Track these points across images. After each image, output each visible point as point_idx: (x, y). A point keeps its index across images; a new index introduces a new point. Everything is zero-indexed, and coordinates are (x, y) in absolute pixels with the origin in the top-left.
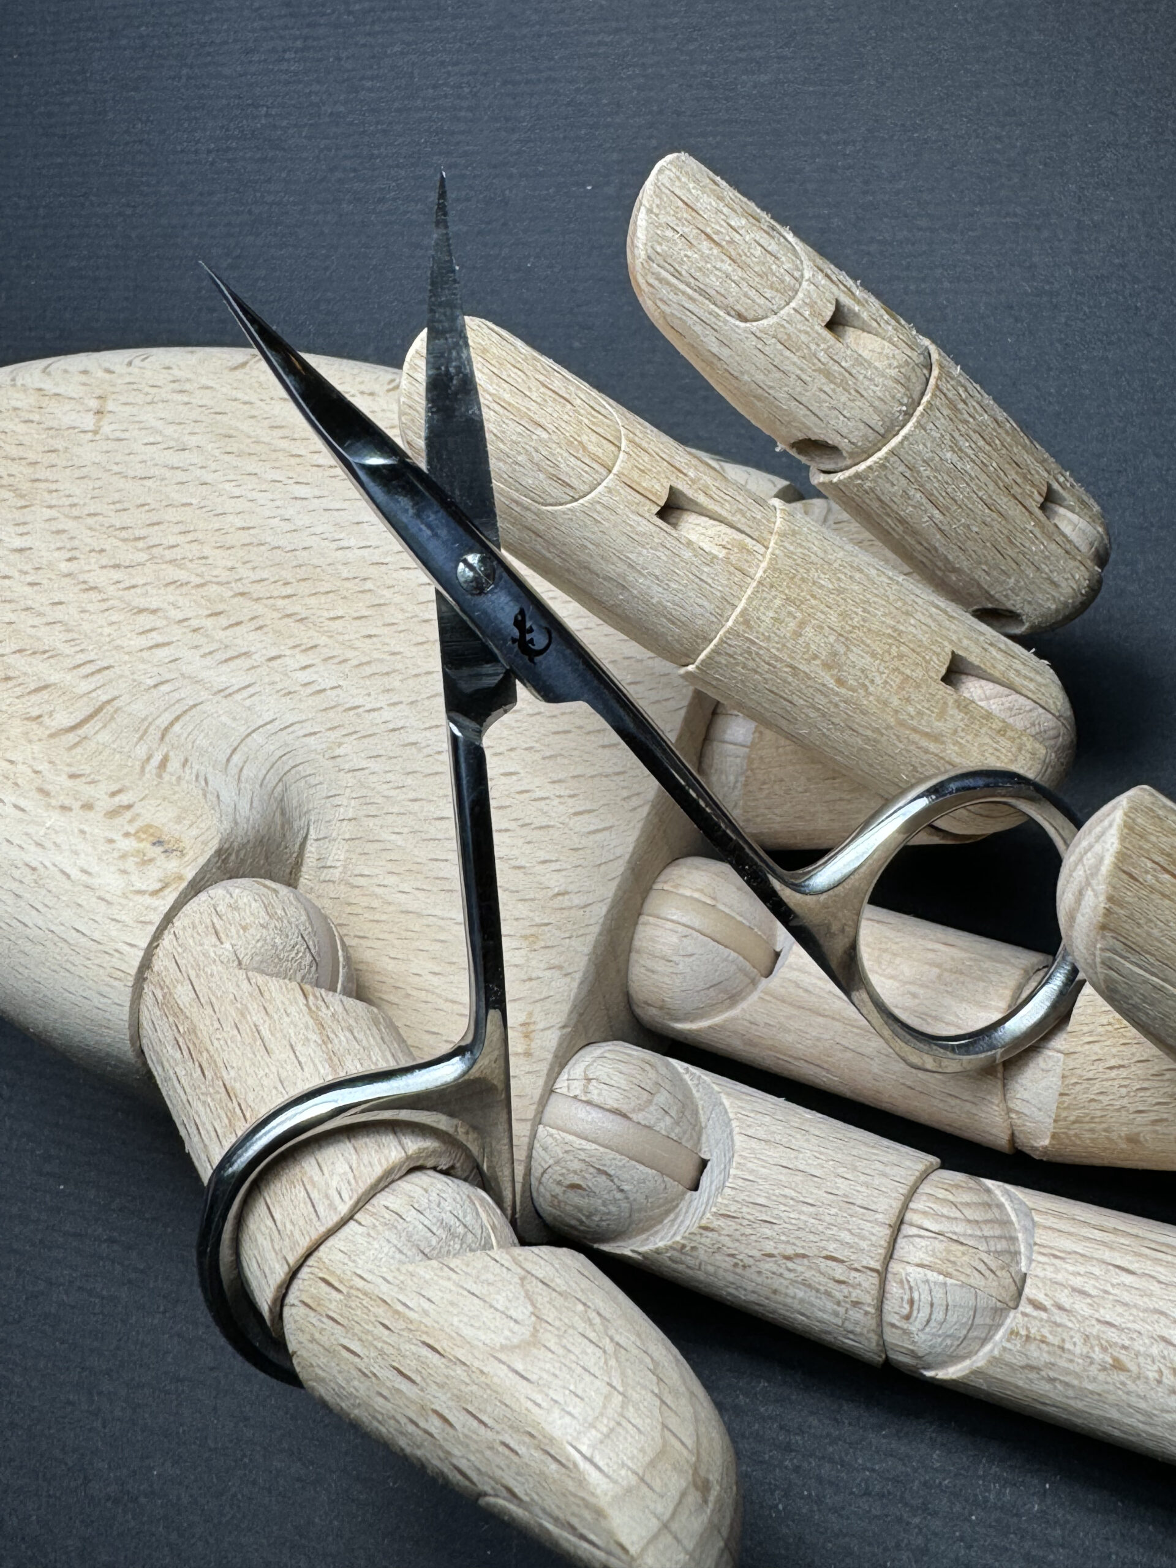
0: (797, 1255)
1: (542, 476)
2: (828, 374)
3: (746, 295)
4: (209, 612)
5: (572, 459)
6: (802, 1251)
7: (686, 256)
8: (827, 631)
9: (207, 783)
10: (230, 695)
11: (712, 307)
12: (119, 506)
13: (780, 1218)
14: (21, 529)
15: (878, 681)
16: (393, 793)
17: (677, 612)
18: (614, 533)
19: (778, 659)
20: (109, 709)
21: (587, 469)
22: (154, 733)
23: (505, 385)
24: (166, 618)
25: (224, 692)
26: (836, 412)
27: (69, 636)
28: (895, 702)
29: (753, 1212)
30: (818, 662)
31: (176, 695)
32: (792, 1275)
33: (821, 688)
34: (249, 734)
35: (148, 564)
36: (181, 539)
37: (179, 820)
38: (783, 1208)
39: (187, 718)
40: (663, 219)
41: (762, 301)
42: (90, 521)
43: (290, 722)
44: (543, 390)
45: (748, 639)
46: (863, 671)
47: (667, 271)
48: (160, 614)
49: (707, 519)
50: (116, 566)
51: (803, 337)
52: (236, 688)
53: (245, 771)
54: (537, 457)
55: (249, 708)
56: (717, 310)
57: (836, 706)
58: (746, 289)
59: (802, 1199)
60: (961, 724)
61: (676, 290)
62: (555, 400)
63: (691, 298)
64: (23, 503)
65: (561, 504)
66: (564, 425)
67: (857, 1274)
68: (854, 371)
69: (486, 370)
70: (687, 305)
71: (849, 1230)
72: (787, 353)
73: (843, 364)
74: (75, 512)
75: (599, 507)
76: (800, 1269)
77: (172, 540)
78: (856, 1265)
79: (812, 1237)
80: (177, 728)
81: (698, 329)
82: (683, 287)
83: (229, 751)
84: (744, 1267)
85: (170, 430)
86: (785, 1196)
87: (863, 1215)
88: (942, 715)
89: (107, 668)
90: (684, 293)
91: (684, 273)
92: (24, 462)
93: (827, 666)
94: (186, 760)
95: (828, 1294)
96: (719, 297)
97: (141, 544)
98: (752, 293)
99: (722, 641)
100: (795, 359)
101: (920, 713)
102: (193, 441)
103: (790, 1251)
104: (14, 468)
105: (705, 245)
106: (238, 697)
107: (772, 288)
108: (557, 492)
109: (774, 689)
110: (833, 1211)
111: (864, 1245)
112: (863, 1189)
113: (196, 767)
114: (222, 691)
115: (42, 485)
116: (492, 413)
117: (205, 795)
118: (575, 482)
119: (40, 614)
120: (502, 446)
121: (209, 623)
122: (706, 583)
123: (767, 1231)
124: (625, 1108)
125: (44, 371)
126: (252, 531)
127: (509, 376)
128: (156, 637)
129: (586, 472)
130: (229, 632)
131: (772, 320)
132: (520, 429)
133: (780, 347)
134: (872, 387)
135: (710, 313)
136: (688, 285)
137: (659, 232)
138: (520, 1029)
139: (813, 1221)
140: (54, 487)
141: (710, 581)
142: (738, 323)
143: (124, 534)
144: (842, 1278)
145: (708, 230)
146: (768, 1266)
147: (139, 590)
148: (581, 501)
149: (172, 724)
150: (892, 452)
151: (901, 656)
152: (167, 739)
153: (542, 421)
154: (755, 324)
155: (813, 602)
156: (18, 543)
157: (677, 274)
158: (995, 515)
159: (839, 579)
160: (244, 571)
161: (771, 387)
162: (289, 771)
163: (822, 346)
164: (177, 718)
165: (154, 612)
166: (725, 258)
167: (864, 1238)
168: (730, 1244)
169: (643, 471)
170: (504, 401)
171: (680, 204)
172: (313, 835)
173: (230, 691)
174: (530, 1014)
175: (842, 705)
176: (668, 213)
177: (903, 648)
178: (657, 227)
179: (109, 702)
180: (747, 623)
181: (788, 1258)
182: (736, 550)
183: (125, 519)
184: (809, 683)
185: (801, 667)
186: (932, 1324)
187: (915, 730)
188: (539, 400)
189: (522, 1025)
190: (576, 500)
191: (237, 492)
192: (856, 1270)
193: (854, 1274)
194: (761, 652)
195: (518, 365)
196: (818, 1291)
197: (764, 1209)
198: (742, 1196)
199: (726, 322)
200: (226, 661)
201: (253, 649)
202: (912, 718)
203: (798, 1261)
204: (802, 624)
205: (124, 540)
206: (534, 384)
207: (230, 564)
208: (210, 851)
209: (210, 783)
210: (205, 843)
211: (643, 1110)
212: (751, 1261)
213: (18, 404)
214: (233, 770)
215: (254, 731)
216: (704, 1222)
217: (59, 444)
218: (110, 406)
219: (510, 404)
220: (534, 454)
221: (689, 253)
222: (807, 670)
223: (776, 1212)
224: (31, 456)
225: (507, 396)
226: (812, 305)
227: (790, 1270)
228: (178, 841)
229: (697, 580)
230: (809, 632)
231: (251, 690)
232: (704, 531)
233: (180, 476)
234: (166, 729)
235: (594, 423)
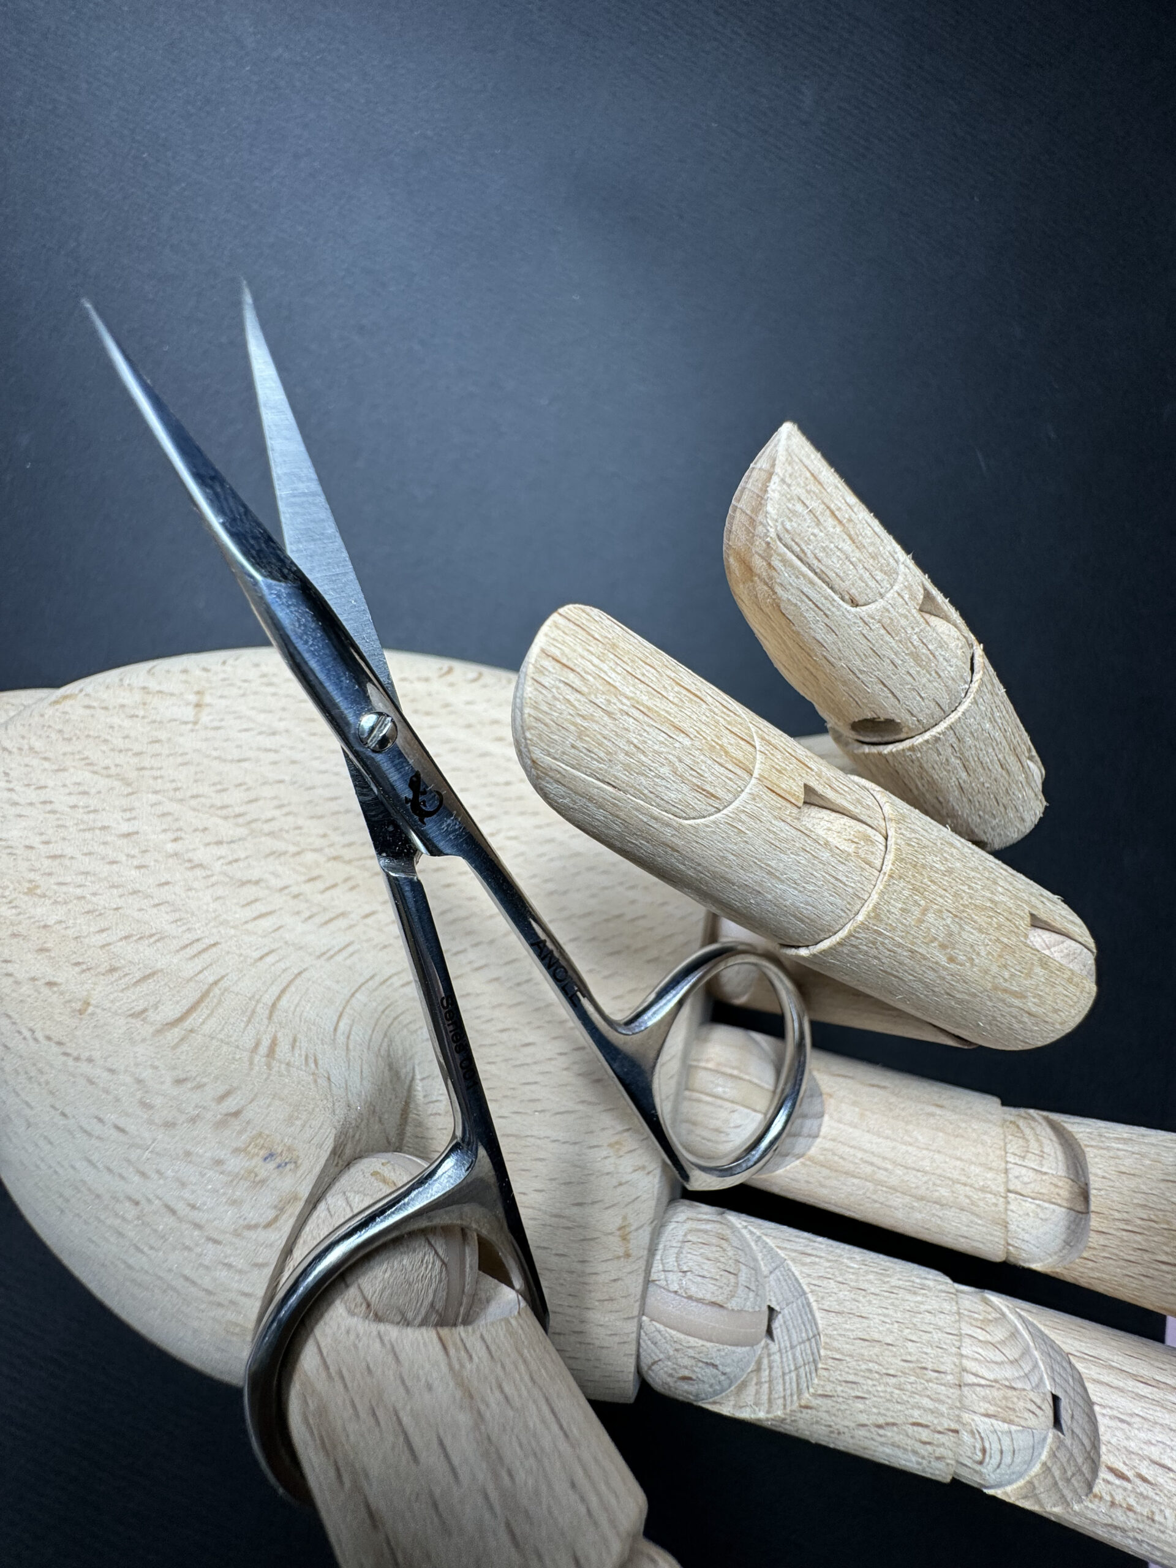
0: (887, 1424)
1: (685, 789)
2: (916, 657)
3: (861, 578)
4: (307, 877)
5: (717, 766)
6: (892, 1420)
7: (813, 534)
8: (945, 914)
9: (316, 1062)
10: (332, 957)
11: (829, 591)
12: (219, 787)
13: (869, 1392)
14: (128, 815)
15: (983, 953)
16: (483, 1027)
17: (808, 911)
18: (758, 842)
19: (900, 945)
20: (217, 991)
21: (731, 775)
22: (262, 1012)
23: (641, 686)
24: (268, 888)
25: (326, 955)
26: (915, 693)
27: (177, 915)
28: (994, 969)
29: (846, 1389)
30: (935, 944)
31: (282, 965)
32: (883, 1440)
33: (934, 966)
34: (353, 995)
35: (249, 838)
36: (277, 813)
37: (290, 1120)
38: (870, 1382)
39: (292, 989)
40: (797, 491)
41: (872, 584)
42: (193, 803)
43: (389, 974)
44: (677, 688)
45: (876, 931)
46: (972, 946)
47: (793, 552)
48: (263, 884)
49: (828, 812)
50: (219, 843)
51: (903, 622)
52: (336, 949)
53: (352, 1037)
54: (680, 767)
55: (350, 968)
56: (833, 594)
57: (944, 979)
58: (862, 571)
59: (884, 1371)
60: (1043, 980)
61: (800, 574)
62: (691, 700)
63: (811, 582)
64: (130, 790)
65: (704, 817)
66: (703, 727)
67: (940, 1436)
68: (937, 653)
69: (619, 669)
70: (805, 590)
71: (929, 1397)
72: (888, 638)
73: (930, 647)
74: (179, 795)
75: (743, 817)
76: (889, 1434)
77: (269, 814)
78: (939, 1428)
79: (899, 1407)
80: (284, 1002)
81: (810, 615)
82: (804, 569)
83: (335, 1019)
84: (839, 1433)
85: (261, 717)
86: (870, 1371)
87: (937, 1379)
88: (1029, 975)
89: (214, 945)
90: (804, 576)
91: (809, 553)
92: (130, 753)
93: (943, 946)
94: (295, 1040)
95: (915, 1452)
96: (838, 579)
97: (241, 820)
98: (867, 575)
99: (850, 935)
100: (893, 644)
101: (1013, 975)
102: (282, 725)
103: (881, 1421)
104: (121, 759)
105: (830, 522)
106: (339, 958)
107: (881, 571)
108: (699, 803)
109: (889, 970)
110: (912, 1379)
111: (943, 1409)
112: (929, 1350)
113: (304, 1045)
114: (324, 953)
115: (146, 773)
116: (631, 720)
117: (315, 1081)
118: (720, 793)
119: (148, 896)
120: (644, 758)
121: (307, 888)
122: (841, 881)
123: (860, 1405)
124: (720, 1299)
125: (149, 671)
126: (339, 801)
127: (643, 675)
128: (260, 908)
129: (730, 779)
130: (328, 894)
131: (881, 603)
132: (662, 737)
133: (883, 631)
134: (949, 668)
135: (826, 599)
136: (810, 567)
137: (790, 506)
138: (618, 1233)
139: (897, 1392)
140: (158, 773)
141: (844, 879)
142: (849, 608)
143: (224, 812)
144: (927, 1440)
145: (832, 506)
146: (862, 1432)
147: (241, 864)
148: (725, 811)
149: (279, 998)
150: (951, 727)
151: (1000, 927)
152: (275, 1018)
153: (684, 726)
154: (864, 608)
155: (934, 887)
156: (125, 828)
157: (802, 555)
158: (1004, 773)
159: (946, 860)
160: (335, 837)
161: (861, 672)
162: (392, 1023)
163: (917, 630)
164: (283, 991)
165: (257, 882)
166: (845, 537)
167: (942, 1402)
168: (828, 1418)
169: (780, 772)
170: (643, 705)
171: (808, 475)
172: (418, 1077)
173: (332, 953)
174: (625, 1218)
175: (949, 977)
176: (799, 484)
177: (1002, 919)
178: (789, 500)
179: (216, 983)
180: (877, 917)
181: (880, 1427)
182: (862, 843)
183: (226, 799)
184: (924, 962)
185: (920, 950)
186: (1002, 1466)
187: (1005, 991)
188: (676, 701)
189: (620, 1229)
190: (719, 811)
191: (323, 767)
192: (940, 1432)
193: (937, 1436)
194: (886, 941)
195: (648, 661)
196: (905, 1450)
197: (854, 1386)
198: (836, 1375)
199: (839, 608)
200: (326, 923)
201: (349, 909)
202: (1006, 980)
203: (889, 1428)
204: (925, 911)
205: (226, 818)
206: (667, 682)
207: (321, 832)
208: (325, 1154)
209: (320, 1062)
210: (320, 1146)
211: (733, 1296)
212: (846, 1430)
213: (125, 702)
214: (341, 1039)
215: (357, 991)
216: (803, 1403)
217: (163, 735)
218: (208, 699)
219: (649, 708)
220: (677, 764)
221: (816, 531)
222: (925, 953)
223: (865, 1387)
224: (137, 748)
225: (644, 698)
226: (909, 588)
227: (881, 1436)
228: (290, 1149)
229: (833, 880)
230: (930, 917)
231: (351, 949)
232: (829, 825)
233: (273, 757)
234: (274, 1005)
235: (729, 723)
